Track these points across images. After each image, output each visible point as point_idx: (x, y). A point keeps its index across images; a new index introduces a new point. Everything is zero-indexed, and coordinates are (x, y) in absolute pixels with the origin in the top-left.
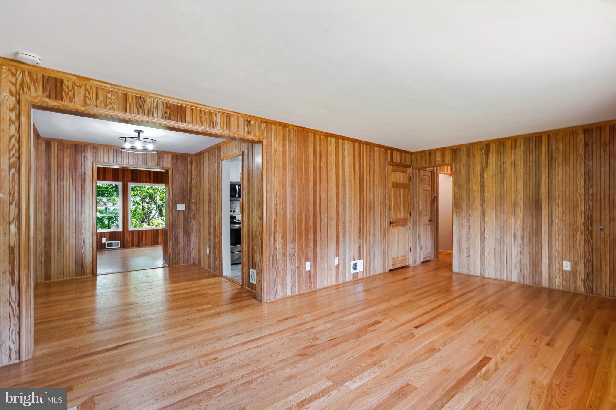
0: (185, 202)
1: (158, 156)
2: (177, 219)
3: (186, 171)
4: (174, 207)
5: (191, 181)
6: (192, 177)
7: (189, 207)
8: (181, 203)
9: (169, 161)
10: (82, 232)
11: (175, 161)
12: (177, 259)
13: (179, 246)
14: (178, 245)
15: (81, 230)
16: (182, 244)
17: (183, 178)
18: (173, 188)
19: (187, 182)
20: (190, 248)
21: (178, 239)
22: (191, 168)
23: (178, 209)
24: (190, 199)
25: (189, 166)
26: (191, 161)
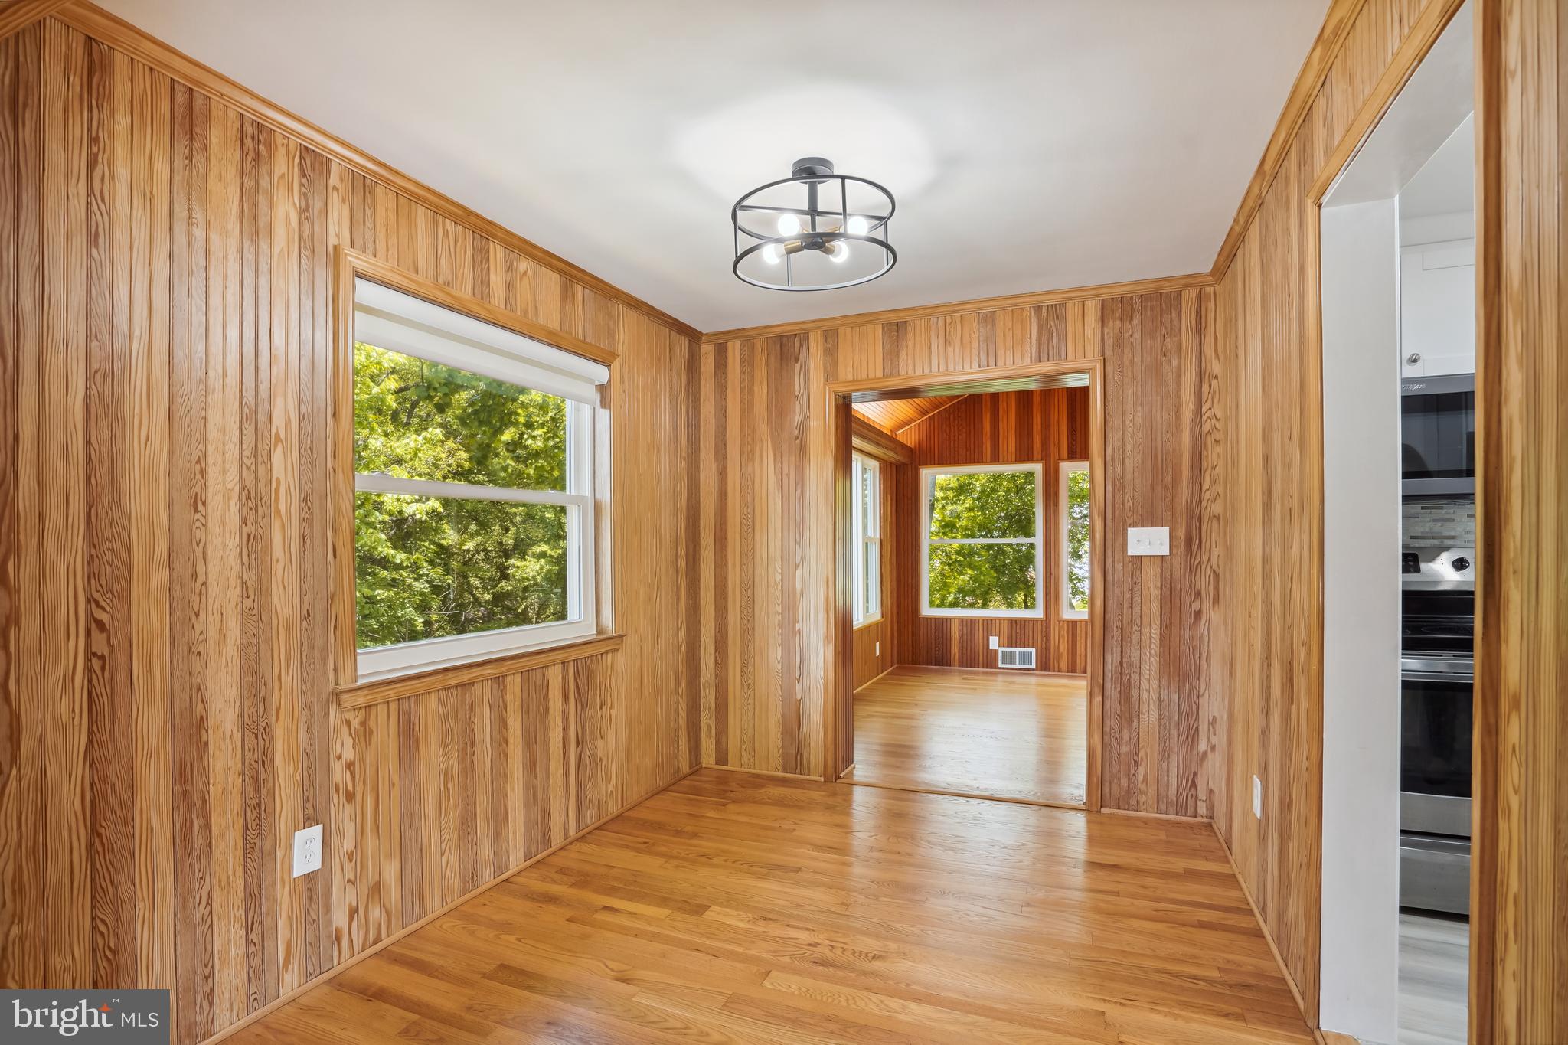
0: (1167, 515)
1: (1039, 319)
2: (1128, 595)
3: (1175, 363)
4: (1114, 540)
5: (1198, 412)
6: (1205, 389)
7: (1189, 542)
8: (1149, 519)
9: (1089, 332)
10: (798, 626)
11: (1118, 323)
12: (1124, 782)
13: (1135, 724)
14: (1130, 722)
15: (796, 621)
16: (1149, 717)
17: (1156, 398)
18: (1109, 451)
19: (1179, 418)
20: (1193, 745)
21: (1134, 693)
22: (1201, 344)
23: (1131, 552)
24: (1196, 499)
25: (1188, 338)
26: (1198, 313)
